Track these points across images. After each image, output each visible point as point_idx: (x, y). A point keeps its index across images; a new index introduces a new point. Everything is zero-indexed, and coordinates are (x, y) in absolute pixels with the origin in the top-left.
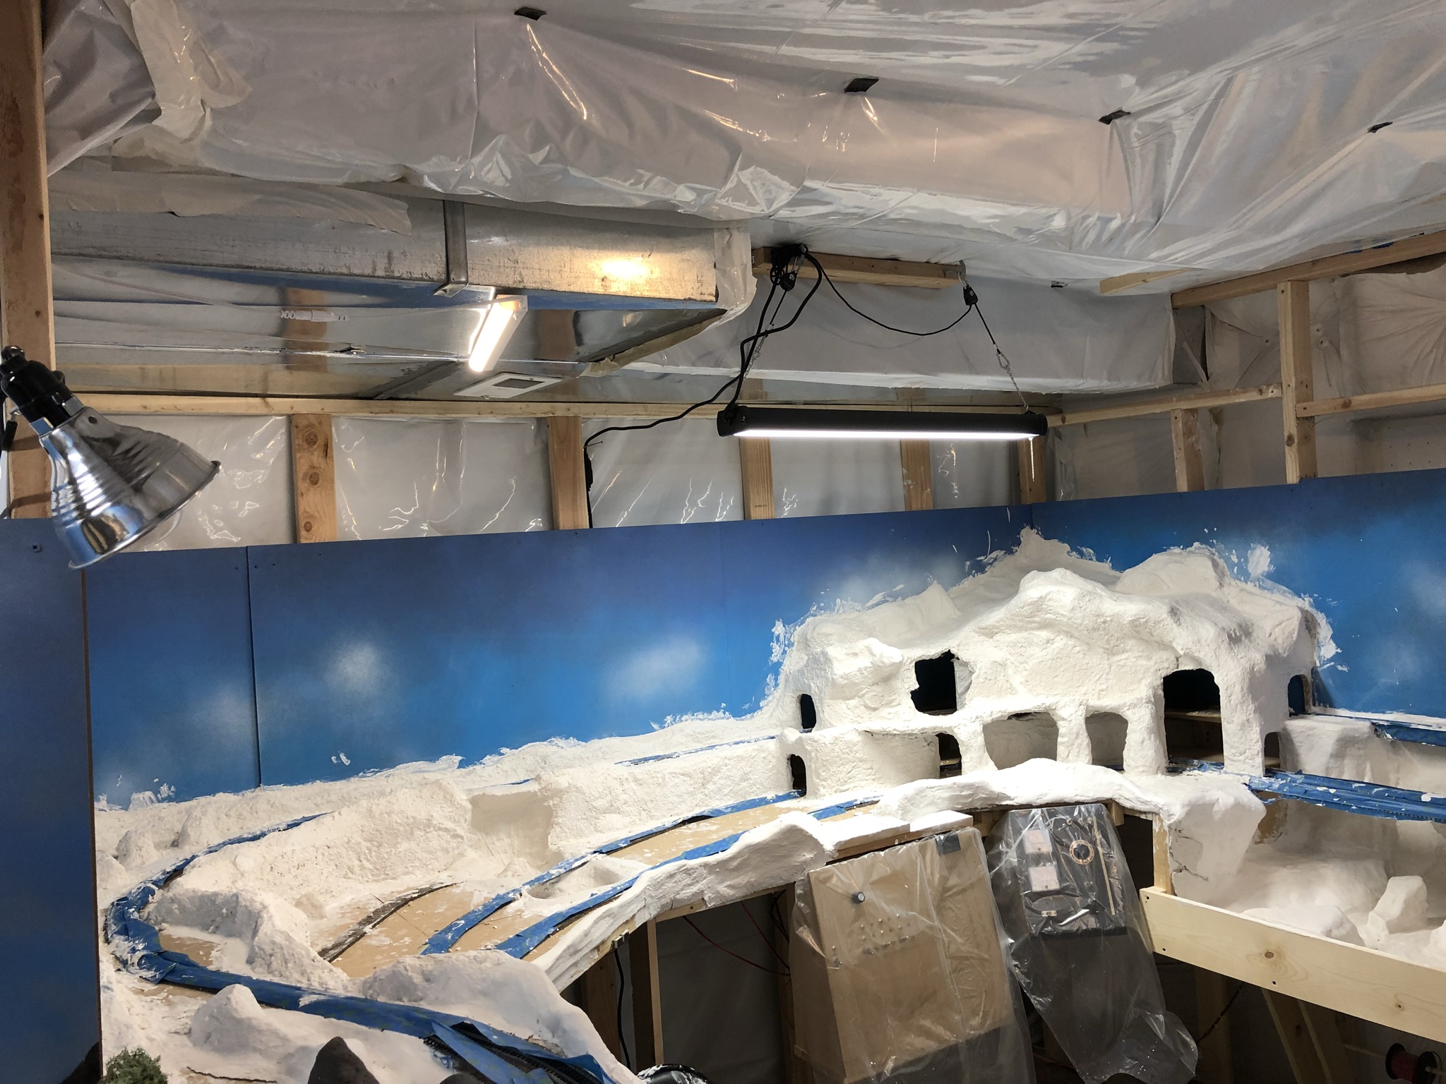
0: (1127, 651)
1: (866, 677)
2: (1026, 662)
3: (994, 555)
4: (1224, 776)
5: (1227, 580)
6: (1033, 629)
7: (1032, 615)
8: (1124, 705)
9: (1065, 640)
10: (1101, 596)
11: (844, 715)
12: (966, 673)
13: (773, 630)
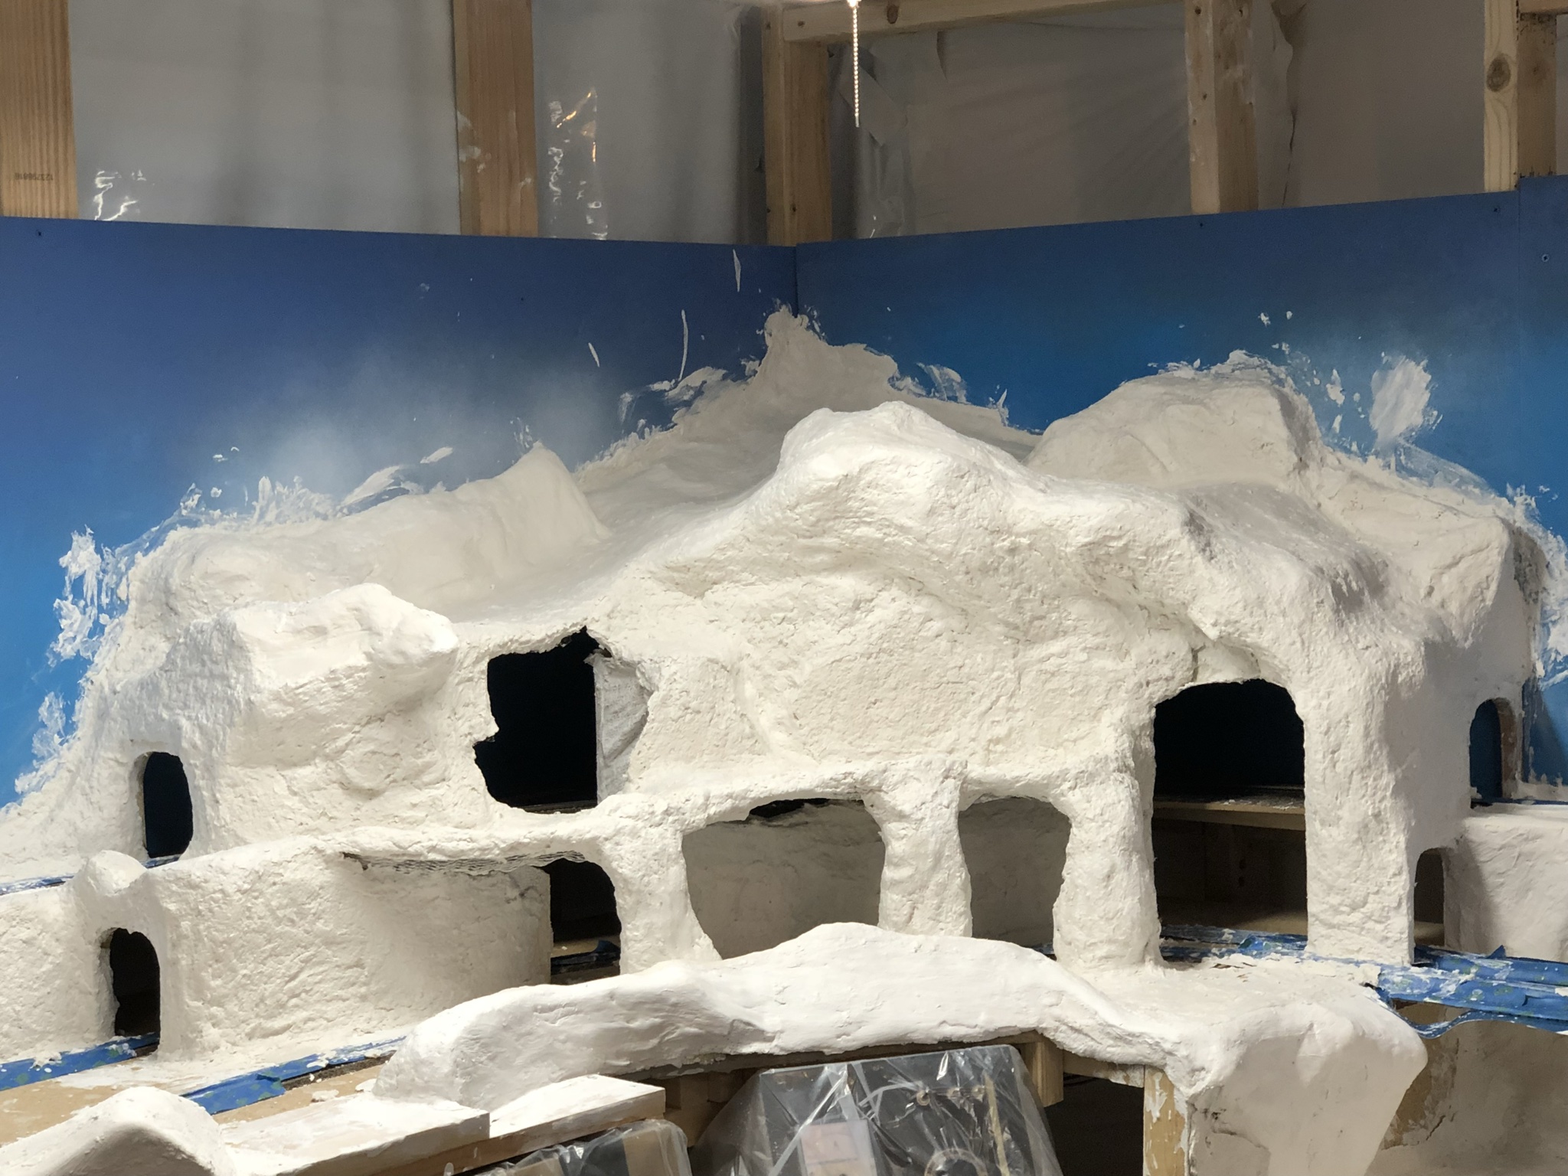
0: (1065, 633)
1: (349, 698)
2: (794, 663)
3: (696, 378)
4: (1310, 968)
5: (1315, 449)
6: (818, 570)
7: (816, 529)
8: (1063, 776)
9: (903, 602)
10: (1005, 479)
11: (279, 812)
12: (630, 693)
13: (64, 561)
